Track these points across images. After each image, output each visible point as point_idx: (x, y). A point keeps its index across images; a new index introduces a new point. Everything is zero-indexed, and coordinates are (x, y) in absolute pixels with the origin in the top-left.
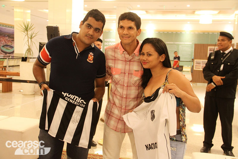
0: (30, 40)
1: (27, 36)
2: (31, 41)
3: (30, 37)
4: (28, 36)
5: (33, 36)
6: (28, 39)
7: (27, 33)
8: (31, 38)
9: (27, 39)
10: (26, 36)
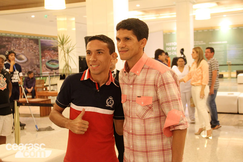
0: (66, 55)
1: (63, 50)
2: (68, 55)
3: (67, 51)
4: (65, 50)
5: (69, 50)
6: (65, 54)
7: (63, 47)
8: (68, 53)
9: (63, 54)
10: (61, 50)
